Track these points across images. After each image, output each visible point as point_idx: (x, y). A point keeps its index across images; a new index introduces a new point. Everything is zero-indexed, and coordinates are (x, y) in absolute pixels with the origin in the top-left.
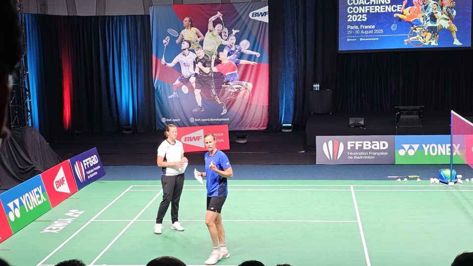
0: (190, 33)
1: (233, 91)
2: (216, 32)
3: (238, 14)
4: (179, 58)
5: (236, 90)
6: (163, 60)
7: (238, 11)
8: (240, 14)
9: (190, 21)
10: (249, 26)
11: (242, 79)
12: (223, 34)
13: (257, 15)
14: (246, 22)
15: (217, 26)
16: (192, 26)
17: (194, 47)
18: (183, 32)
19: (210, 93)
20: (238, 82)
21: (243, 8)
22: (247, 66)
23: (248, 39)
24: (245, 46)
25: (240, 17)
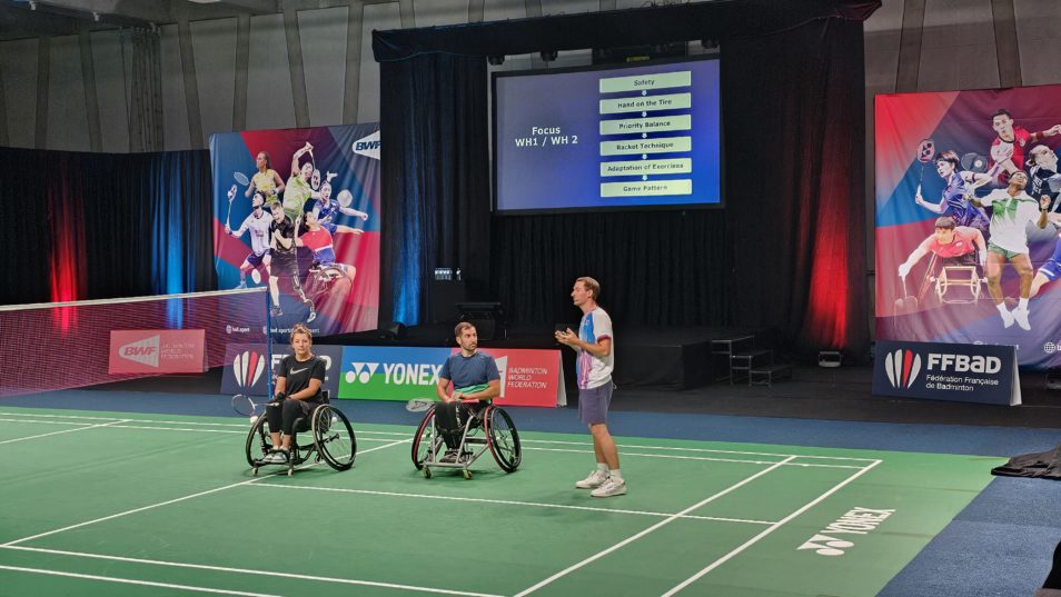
0: (265, 180)
1: (325, 280)
2: (302, 178)
3: (336, 145)
4: (249, 222)
5: (330, 278)
6: (228, 225)
7: (336, 140)
8: (340, 145)
9: (267, 158)
10: (352, 166)
11: (340, 258)
12: (313, 180)
13: (364, 146)
14: (347, 159)
15: (304, 167)
16: (268, 167)
17: (271, 202)
18: (255, 178)
19: (291, 283)
20: (334, 264)
21: (343, 135)
22: (348, 236)
23: (350, 189)
24: (346, 200)
25: (339, 151)
